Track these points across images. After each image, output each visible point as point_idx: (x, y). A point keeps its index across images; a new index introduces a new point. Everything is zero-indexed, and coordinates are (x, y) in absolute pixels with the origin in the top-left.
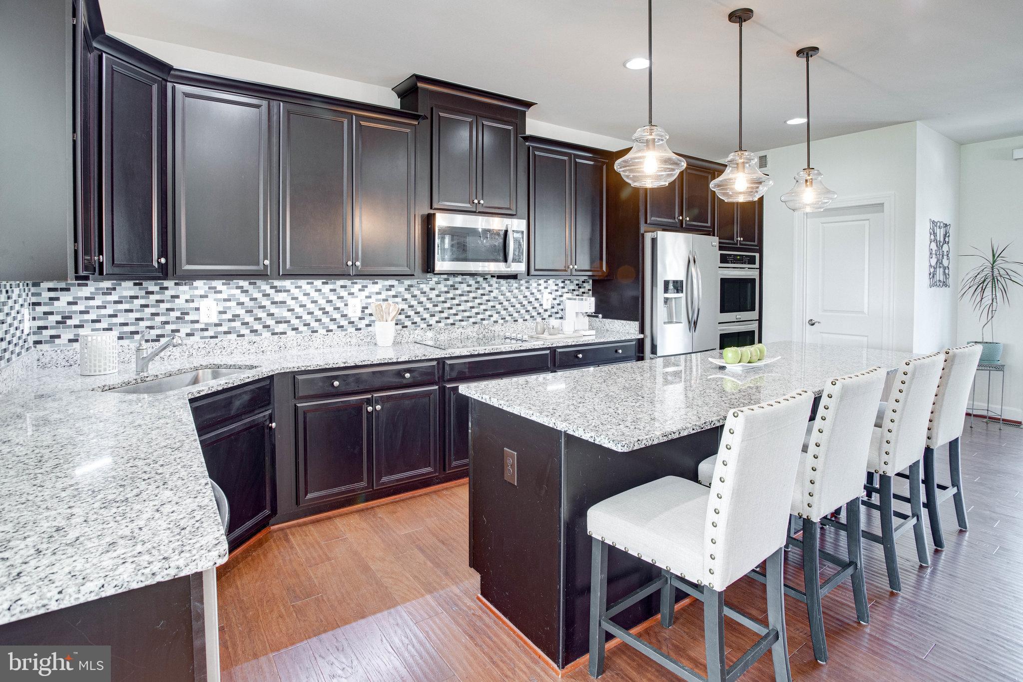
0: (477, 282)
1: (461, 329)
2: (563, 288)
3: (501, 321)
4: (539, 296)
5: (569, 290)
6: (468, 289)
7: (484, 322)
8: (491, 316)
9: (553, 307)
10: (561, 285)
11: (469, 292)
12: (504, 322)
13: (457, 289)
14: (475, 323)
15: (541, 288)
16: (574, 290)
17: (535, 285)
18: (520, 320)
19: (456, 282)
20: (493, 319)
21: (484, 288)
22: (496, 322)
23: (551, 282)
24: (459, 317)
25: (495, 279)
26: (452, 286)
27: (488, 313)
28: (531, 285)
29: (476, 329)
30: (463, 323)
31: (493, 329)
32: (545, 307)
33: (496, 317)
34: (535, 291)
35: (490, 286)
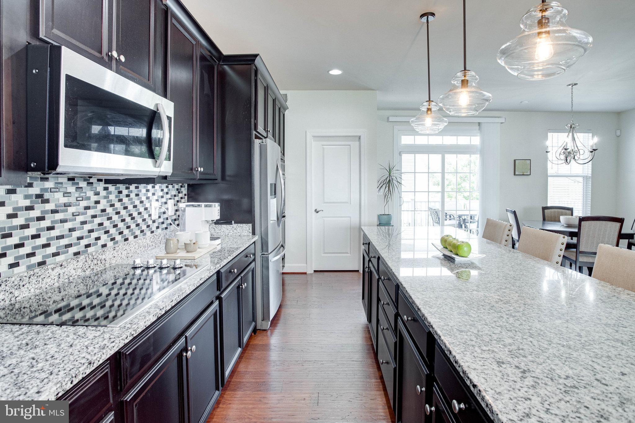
0: (79, 189)
1: (58, 270)
2: (167, 193)
3: (110, 244)
4: (148, 205)
5: (171, 196)
6: (65, 200)
7: (90, 250)
8: (98, 239)
9: (160, 217)
10: (166, 190)
11: (67, 205)
12: (114, 244)
13: (47, 201)
14: (77, 254)
15: (150, 194)
16: (175, 196)
17: (144, 191)
18: (131, 238)
19: (46, 190)
20: (100, 243)
21: (88, 198)
22: (104, 246)
23: (157, 186)
24: (52, 250)
25: (102, 185)
26: (38, 196)
27: (94, 235)
28: (141, 191)
29: (80, 264)
30: (58, 259)
31: (104, 257)
32: (153, 217)
33: (104, 238)
34: (144, 198)
35: (97, 194)
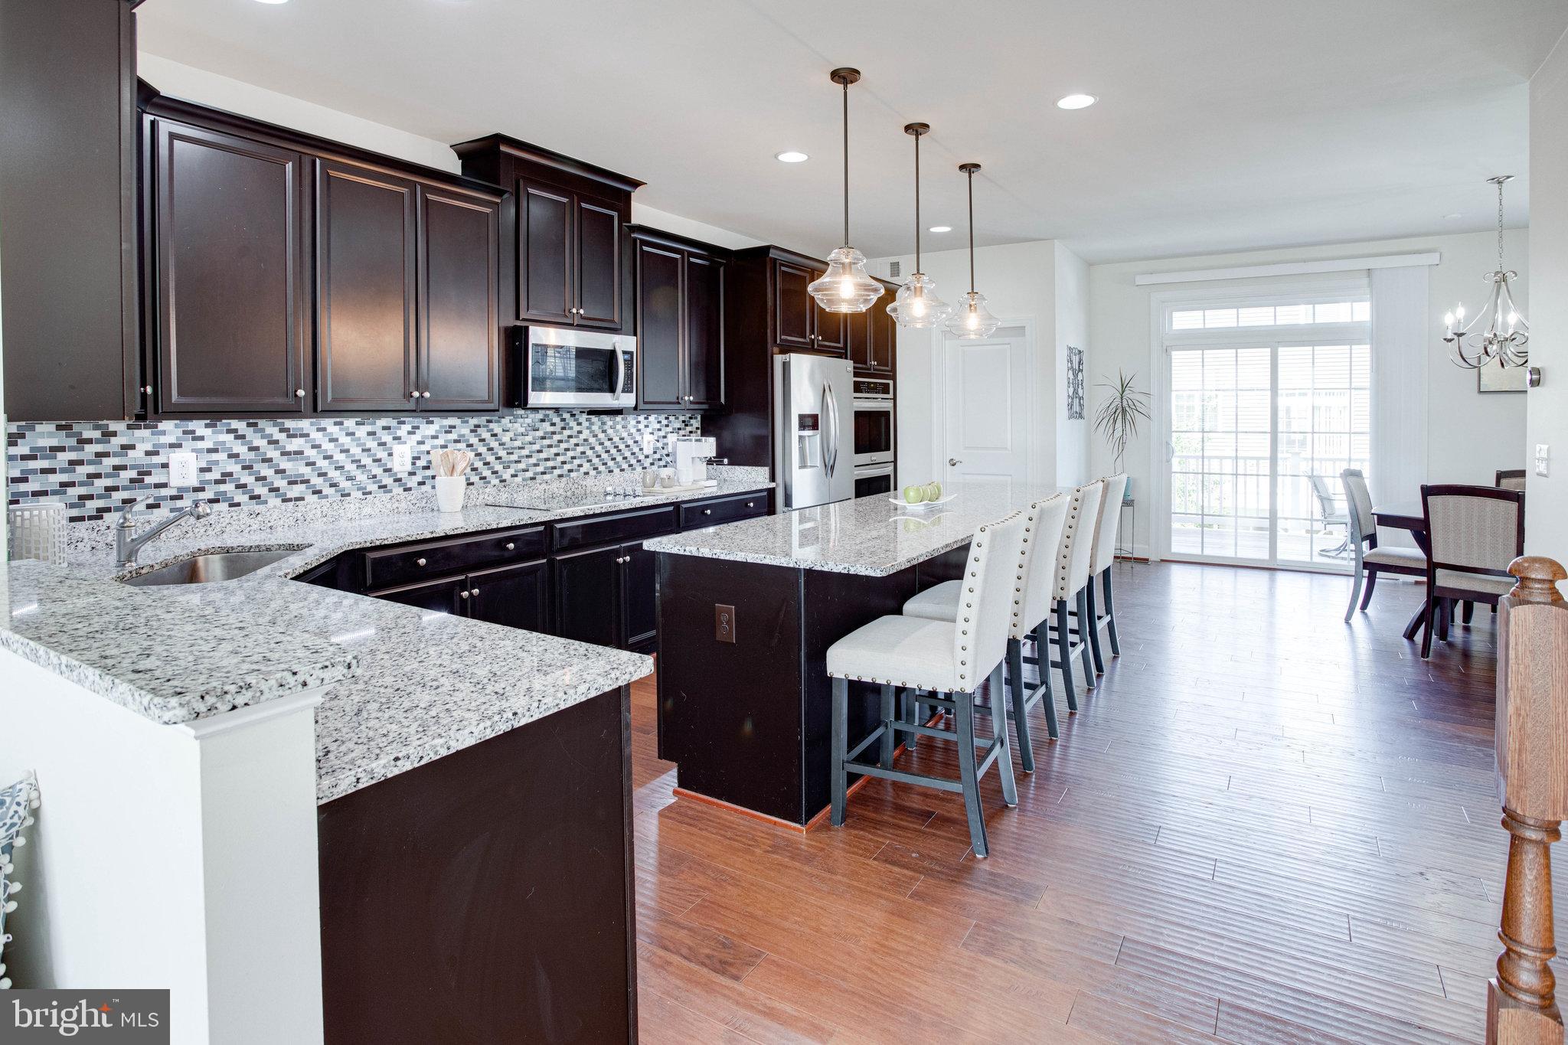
0: (563, 420)
1: (544, 486)
2: (667, 426)
3: (593, 473)
4: (638, 438)
5: (674, 429)
6: (552, 429)
7: (572, 474)
8: (580, 466)
9: (655, 453)
10: (665, 422)
11: (554, 433)
12: (597, 473)
14: (560, 476)
15: (641, 426)
16: (679, 429)
17: (633, 422)
18: (617, 471)
20: (583, 470)
21: (571, 428)
22: (587, 473)
23: (652, 418)
24: (540, 469)
25: (585, 416)
26: (528, 425)
27: (577, 462)
28: (629, 423)
29: (563, 485)
30: (547, 477)
31: (585, 483)
32: (646, 452)
33: (586, 466)
34: (633, 431)
35: (579, 424)
